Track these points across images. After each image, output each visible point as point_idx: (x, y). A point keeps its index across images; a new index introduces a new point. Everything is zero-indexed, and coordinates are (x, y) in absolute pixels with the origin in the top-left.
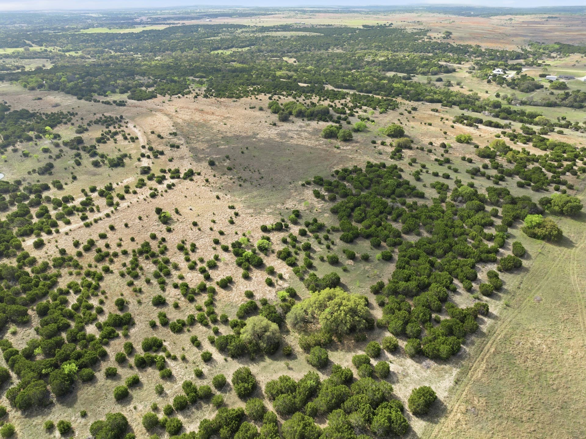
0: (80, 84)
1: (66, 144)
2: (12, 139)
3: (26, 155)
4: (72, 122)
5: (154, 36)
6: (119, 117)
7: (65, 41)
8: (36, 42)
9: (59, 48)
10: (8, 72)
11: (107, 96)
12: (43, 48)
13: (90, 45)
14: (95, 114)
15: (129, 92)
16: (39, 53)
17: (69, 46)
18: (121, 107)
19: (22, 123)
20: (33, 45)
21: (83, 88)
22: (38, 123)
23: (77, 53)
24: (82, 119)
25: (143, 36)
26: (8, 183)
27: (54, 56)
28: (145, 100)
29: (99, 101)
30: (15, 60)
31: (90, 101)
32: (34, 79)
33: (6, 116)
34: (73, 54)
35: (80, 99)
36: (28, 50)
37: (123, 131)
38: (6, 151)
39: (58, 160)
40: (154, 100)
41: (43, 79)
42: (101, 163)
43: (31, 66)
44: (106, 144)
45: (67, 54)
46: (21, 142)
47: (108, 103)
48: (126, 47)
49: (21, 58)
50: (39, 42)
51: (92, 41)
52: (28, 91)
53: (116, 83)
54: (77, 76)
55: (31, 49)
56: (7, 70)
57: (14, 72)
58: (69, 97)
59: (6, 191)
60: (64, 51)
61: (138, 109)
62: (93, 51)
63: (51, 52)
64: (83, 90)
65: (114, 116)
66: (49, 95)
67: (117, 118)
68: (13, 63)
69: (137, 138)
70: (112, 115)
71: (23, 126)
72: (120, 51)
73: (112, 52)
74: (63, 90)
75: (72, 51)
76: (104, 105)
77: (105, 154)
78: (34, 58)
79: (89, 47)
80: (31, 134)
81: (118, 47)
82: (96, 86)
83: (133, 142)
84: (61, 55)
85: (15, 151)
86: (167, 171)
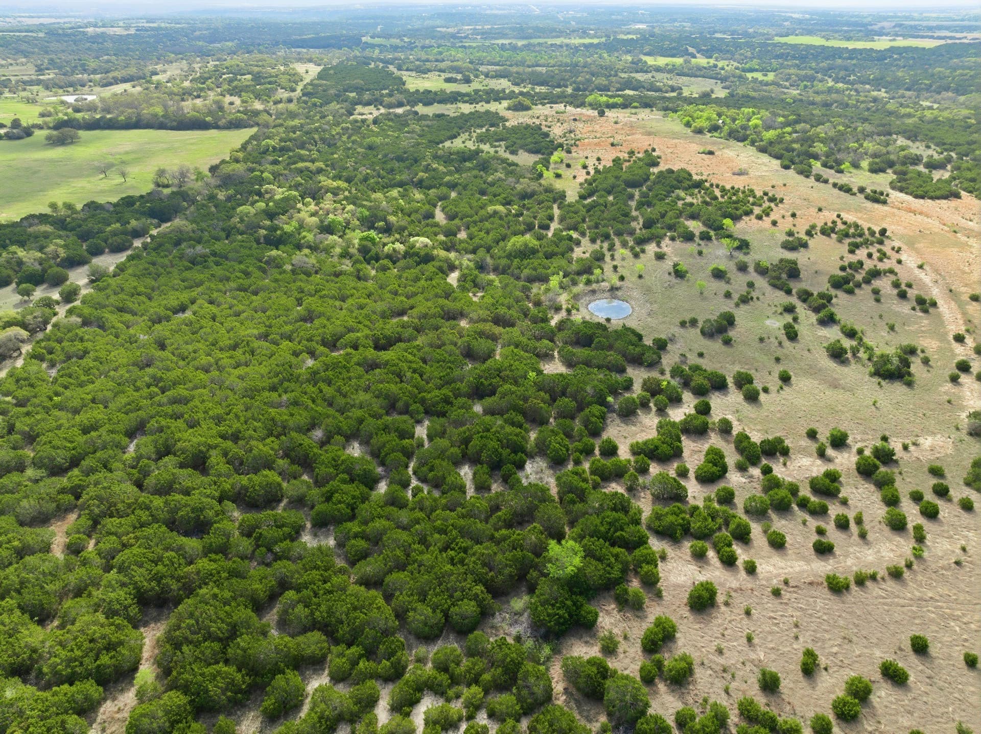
0: (788, 138)
1: (762, 270)
2: (657, 229)
3: (679, 274)
4: (773, 216)
6: (876, 229)
11: (843, 172)
14: (820, 210)
15: (891, 171)
18: (876, 206)
19: (679, 198)
21: (795, 146)
22: (707, 203)
24: (794, 215)
28: (932, 198)
29: (826, 182)
31: (807, 177)
35: (786, 167)
36: (690, 62)
38: (643, 251)
39: (743, 308)
40: (954, 203)
42: (849, 354)
44: (854, 298)
46: (673, 239)
47: (846, 189)
52: (692, 134)
53: (861, 145)
54: (781, 119)
57: (666, 95)
58: (765, 158)
61: (919, 218)
64: (793, 150)
65: (864, 225)
66: (728, 147)
67: (871, 232)
69: (934, 304)
70: (860, 222)
71: (680, 203)
74: (753, 143)
76: (836, 191)
77: (858, 328)
80: (695, 226)
82: (820, 148)
83: (925, 312)
85: (660, 257)
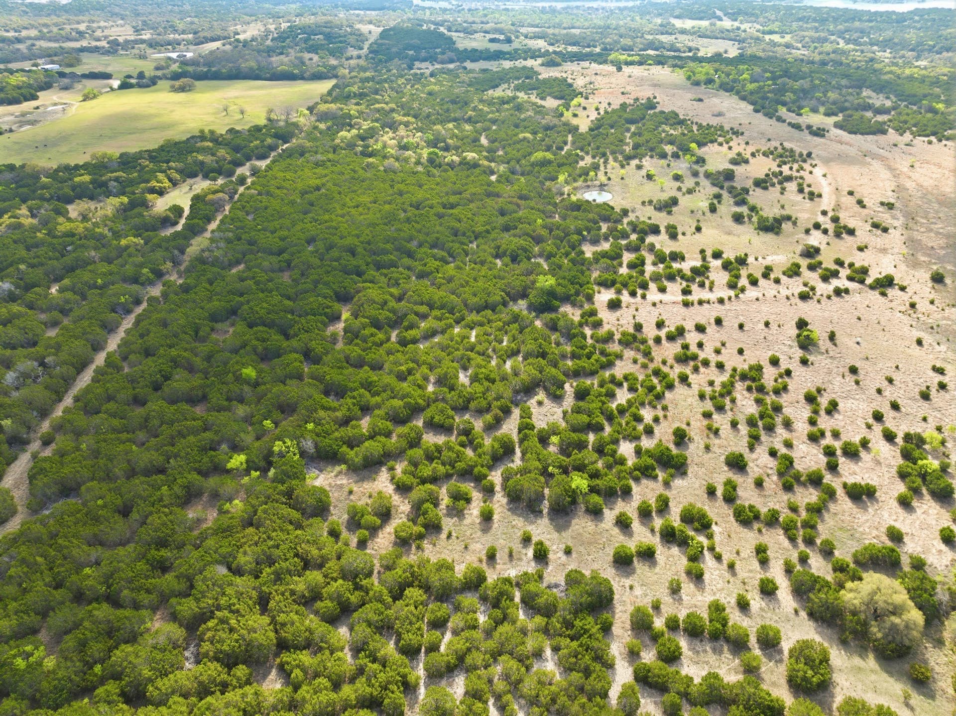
0: (766, 89)
1: (708, 175)
2: (642, 150)
3: (649, 177)
4: (731, 144)
5: (934, 20)
6: (805, 153)
7: (773, 17)
8: (730, 13)
9: (759, 27)
10: (676, 54)
11: (801, 115)
12: (736, 24)
13: (809, 26)
14: (769, 140)
15: (840, 115)
16: (728, 31)
17: (775, 26)
18: (815, 138)
19: (664, 131)
20: (724, 18)
21: (769, 95)
22: (684, 135)
23: (783, 37)
24: (747, 143)
25: (911, 19)
26: (613, 208)
27: (746, 39)
28: (862, 134)
29: (784, 121)
30: (691, 38)
31: (771, 118)
32: (704, 70)
33: (647, 117)
34: (776, 38)
35: (756, 111)
36: (714, 25)
37: (802, 178)
38: (628, 164)
39: (687, 196)
40: (881, 138)
41: (716, 71)
42: (746, 219)
43: (708, 49)
44: (766, 192)
45: (767, 37)
46: (652, 157)
47: (797, 127)
48: (868, 37)
49: (700, 36)
50: (734, 14)
51: (815, 20)
52: (690, 86)
53: (825, 96)
54: (768, 75)
55: (719, 23)
56: (675, 51)
57: (683, 55)
58: (744, 105)
59: (606, 219)
60: (764, 33)
61: (843, 147)
62: (810, 38)
63: (745, 31)
64: (767, 98)
65: (798, 150)
66: (716, 96)
67: (801, 155)
68: (686, 42)
69: (820, 196)
70: (795, 148)
71: (663, 135)
72: (856, 42)
73: (841, 42)
74: (738, 93)
75: (776, 33)
76: (790, 128)
77: (759, 206)
78: (717, 38)
79: (807, 29)
80: (669, 149)
81: (855, 36)
82: (789, 96)
83: (811, 199)
84: (758, 39)
85: (639, 167)
86: (846, 265)
